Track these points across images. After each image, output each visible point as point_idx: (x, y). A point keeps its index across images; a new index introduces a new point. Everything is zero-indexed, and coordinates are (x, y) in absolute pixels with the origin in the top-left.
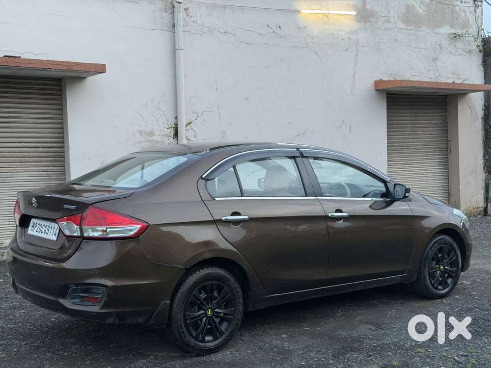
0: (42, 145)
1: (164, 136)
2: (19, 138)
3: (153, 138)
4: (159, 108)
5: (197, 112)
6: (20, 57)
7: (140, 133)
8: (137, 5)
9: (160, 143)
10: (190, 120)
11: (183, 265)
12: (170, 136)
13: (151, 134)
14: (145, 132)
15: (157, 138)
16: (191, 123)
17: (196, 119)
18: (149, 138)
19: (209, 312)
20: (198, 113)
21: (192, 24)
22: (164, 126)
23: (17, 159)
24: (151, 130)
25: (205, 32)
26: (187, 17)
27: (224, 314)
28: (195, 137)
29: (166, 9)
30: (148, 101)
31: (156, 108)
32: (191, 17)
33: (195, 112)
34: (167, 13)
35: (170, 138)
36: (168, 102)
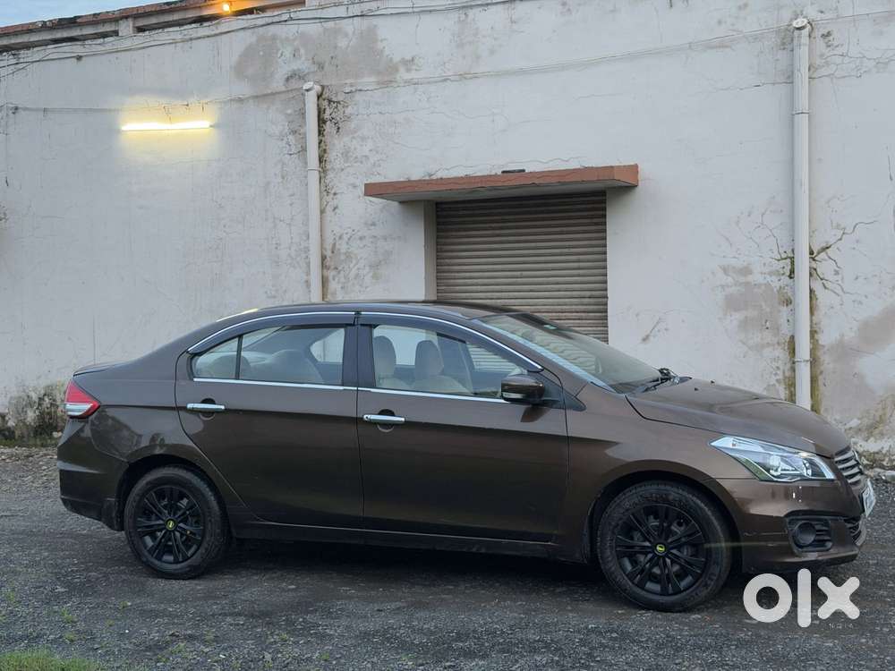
0: (588, 293)
1: (771, 274)
2: (558, 283)
3: (750, 278)
4: (762, 224)
5: (842, 226)
6: (524, 171)
7: (725, 270)
8: (727, 50)
9: (763, 287)
10: (827, 242)
11: (127, 457)
12: (783, 274)
13: (746, 271)
14: (734, 268)
15: (757, 278)
16: (827, 248)
17: (841, 239)
18: (742, 279)
19: (171, 525)
20: (845, 229)
21: (838, 60)
22: (773, 256)
23: (554, 314)
24: (745, 264)
25: (866, 69)
26: (829, 49)
27: (191, 533)
28: (837, 273)
29: (784, 44)
30: (742, 213)
31: (756, 225)
32: (837, 46)
33: (838, 226)
34: (785, 52)
35: (782, 277)
36: (781, 211)
